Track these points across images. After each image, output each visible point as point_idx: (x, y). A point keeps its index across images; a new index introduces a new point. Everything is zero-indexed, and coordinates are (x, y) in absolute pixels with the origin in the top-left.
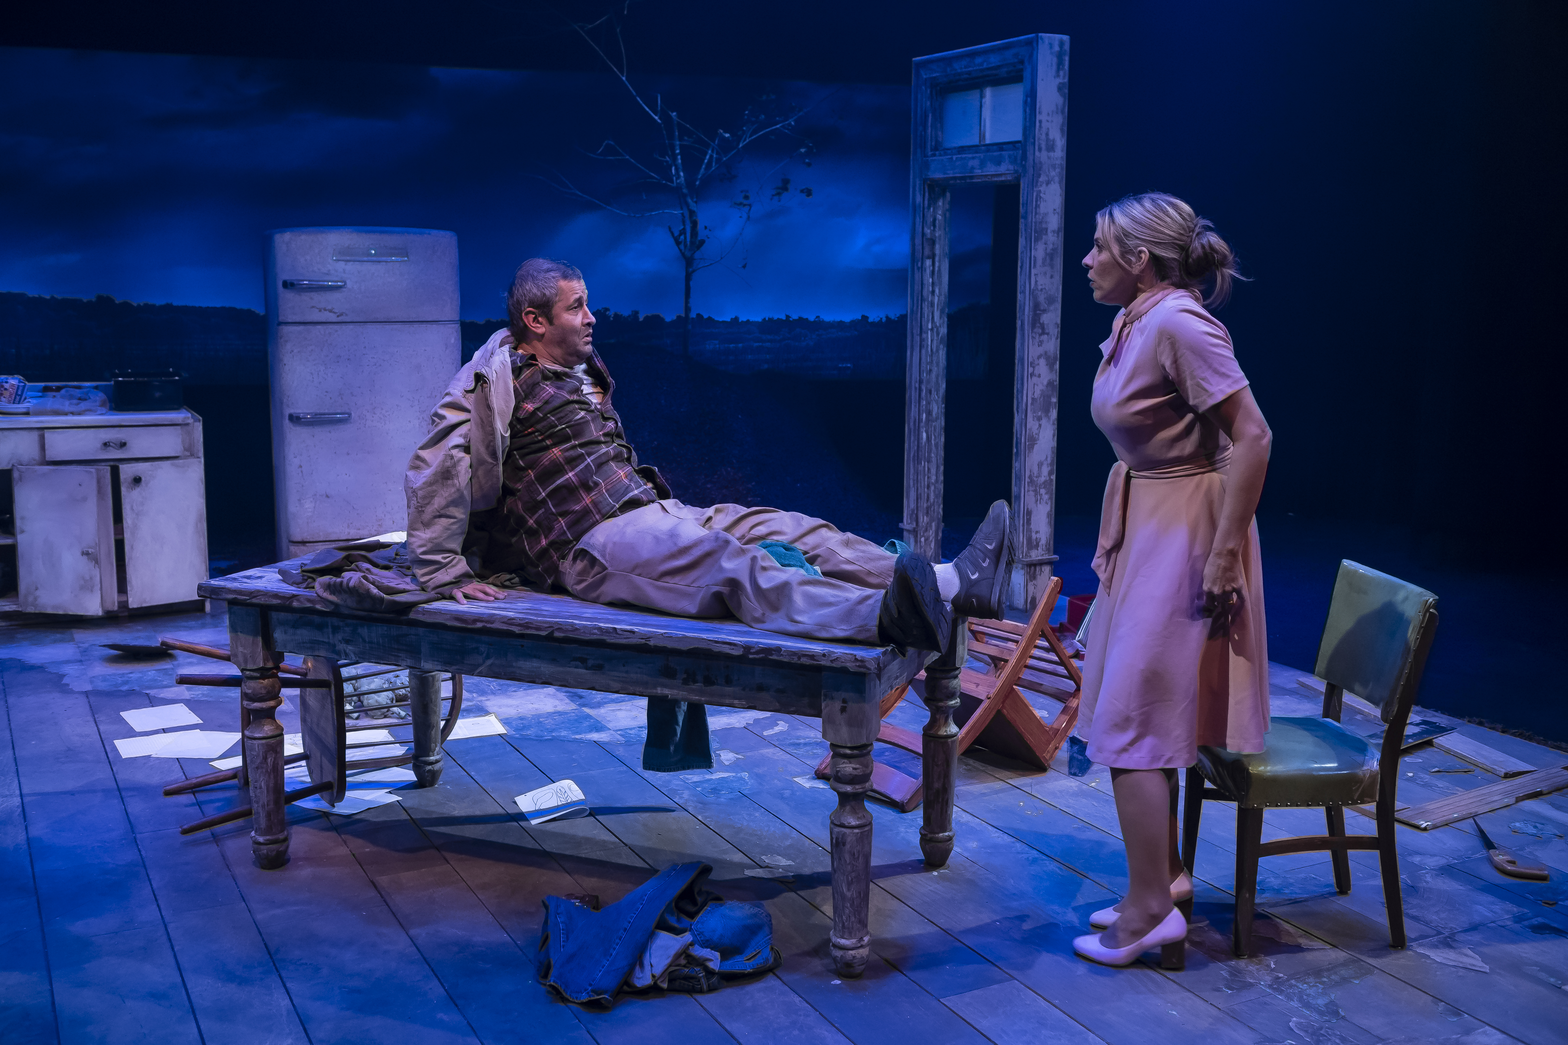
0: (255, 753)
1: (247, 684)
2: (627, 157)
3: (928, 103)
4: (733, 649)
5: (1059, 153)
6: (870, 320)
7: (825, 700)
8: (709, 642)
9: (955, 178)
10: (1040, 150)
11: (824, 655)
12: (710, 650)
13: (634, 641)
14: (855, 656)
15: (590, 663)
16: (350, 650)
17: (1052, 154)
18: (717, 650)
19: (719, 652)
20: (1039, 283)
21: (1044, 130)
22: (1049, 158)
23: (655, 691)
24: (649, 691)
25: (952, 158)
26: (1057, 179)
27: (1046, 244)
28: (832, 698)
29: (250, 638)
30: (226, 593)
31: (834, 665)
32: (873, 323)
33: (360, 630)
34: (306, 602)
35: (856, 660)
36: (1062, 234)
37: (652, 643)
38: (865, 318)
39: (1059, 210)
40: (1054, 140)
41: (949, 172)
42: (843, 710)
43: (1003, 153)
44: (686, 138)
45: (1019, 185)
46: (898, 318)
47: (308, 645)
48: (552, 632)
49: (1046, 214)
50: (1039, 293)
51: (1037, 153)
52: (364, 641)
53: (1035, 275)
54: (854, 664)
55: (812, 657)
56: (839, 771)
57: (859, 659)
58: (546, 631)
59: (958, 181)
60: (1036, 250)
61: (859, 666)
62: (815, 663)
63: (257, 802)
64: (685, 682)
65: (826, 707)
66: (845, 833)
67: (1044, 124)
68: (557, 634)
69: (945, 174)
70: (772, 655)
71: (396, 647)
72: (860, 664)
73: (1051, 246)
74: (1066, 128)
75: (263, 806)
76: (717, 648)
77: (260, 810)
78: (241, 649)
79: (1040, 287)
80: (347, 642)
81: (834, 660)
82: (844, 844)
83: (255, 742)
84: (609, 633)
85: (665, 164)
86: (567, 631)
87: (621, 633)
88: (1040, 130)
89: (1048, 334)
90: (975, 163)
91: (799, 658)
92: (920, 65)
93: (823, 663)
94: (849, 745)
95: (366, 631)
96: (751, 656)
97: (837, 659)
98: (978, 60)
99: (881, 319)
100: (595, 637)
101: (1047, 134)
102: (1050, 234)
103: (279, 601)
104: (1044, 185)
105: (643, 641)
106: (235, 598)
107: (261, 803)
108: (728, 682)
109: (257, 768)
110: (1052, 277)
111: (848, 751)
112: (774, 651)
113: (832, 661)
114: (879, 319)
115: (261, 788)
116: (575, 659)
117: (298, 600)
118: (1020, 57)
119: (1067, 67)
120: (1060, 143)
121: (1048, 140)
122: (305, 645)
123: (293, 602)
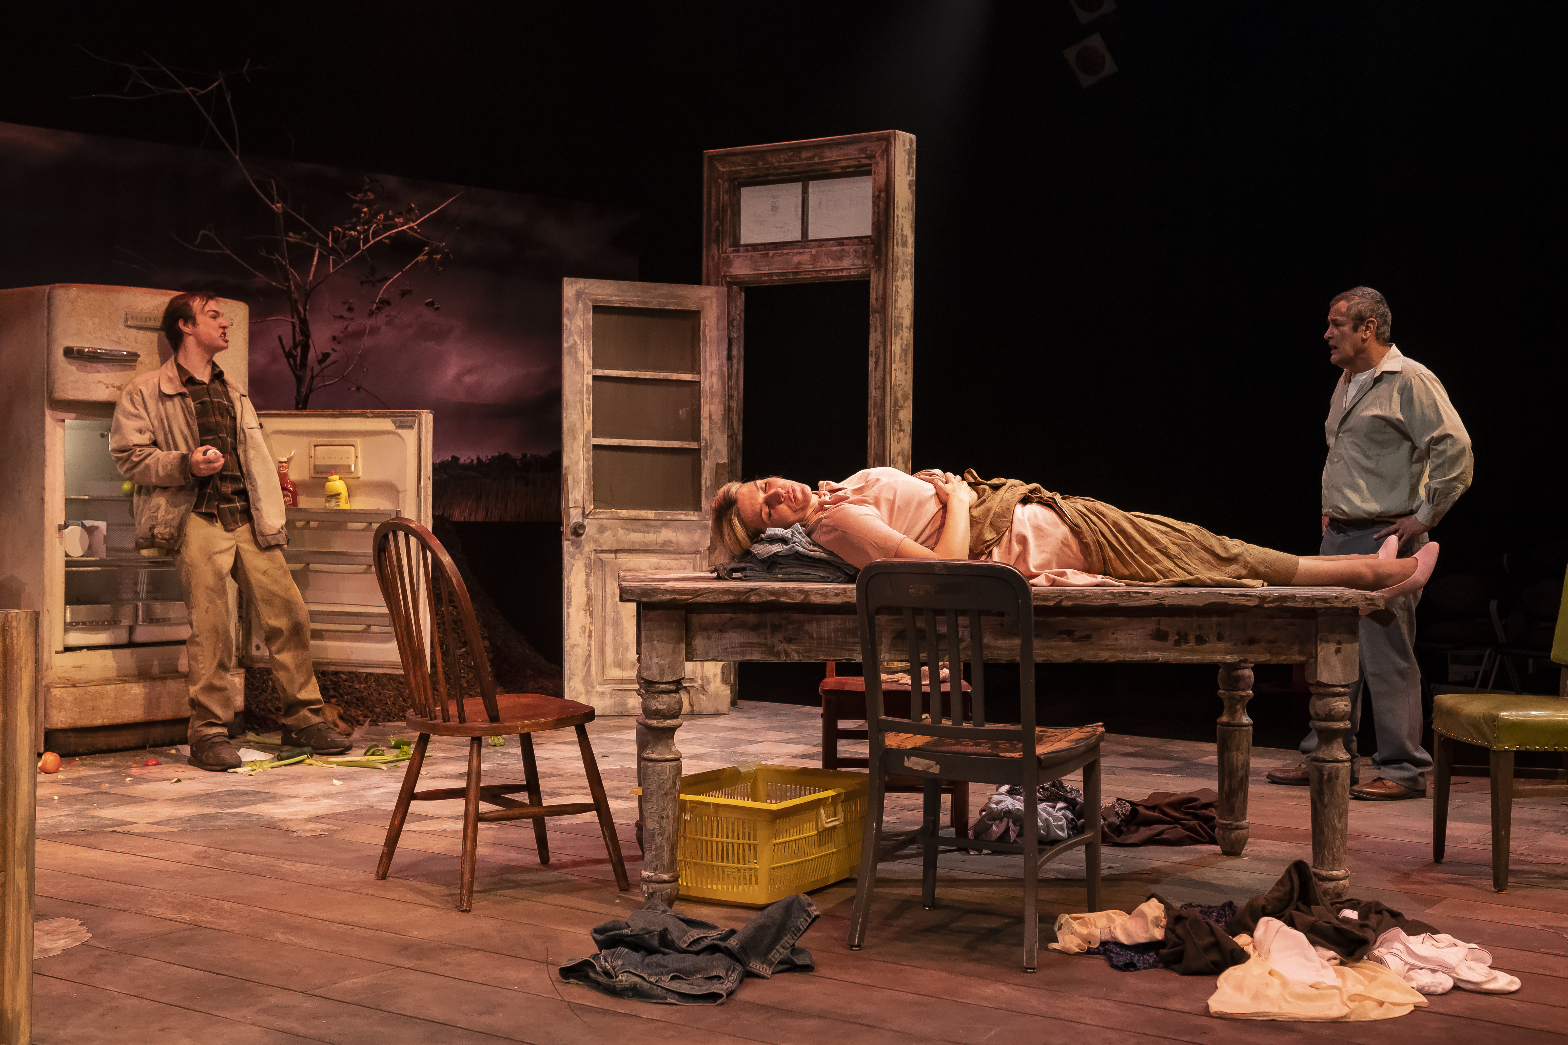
0: (665, 777)
1: (660, 699)
2: (228, 252)
3: (727, 197)
4: (1249, 600)
5: (910, 250)
6: (462, 461)
7: (1320, 644)
8: (1225, 596)
9: (771, 275)
10: (897, 245)
11: (1336, 598)
12: (1226, 604)
13: (1148, 602)
14: (1365, 595)
15: (1077, 634)
16: (792, 649)
17: (905, 249)
18: (1233, 603)
19: (1235, 604)
20: (897, 379)
21: (900, 224)
22: (903, 253)
23: (1145, 655)
24: (1140, 656)
25: (767, 254)
26: (908, 275)
27: (902, 339)
28: (1328, 641)
29: (670, 647)
30: (662, 594)
31: (1346, 606)
32: (464, 467)
33: (807, 627)
34: (767, 595)
35: (1366, 598)
36: (912, 330)
37: (1167, 602)
38: (455, 459)
39: (910, 306)
40: (906, 237)
41: (762, 268)
42: (1338, 651)
43: (846, 248)
44: (291, 234)
45: (868, 282)
46: (489, 460)
47: (739, 649)
48: (1061, 601)
49: (902, 309)
50: (898, 388)
51: (895, 247)
52: (811, 637)
53: (895, 370)
54: (1364, 603)
55: (1325, 600)
56: (1333, 709)
57: (1369, 597)
58: (1053, 601)
59: (775, 278)
60: (895, 344)
61: (1369, 605)
62: (1328, 605)
63: (662, 835)
64: (1177, 643)
65: (1321, 650)
66: (1339, 767)
67: (900, 219)
68: (1065, 603)
69: (755, 270)
70: (1286, 602)
71: (851, 640)
72: (1370, 602)
73: (905, 342)
74: (914, 225)
75: (668, 839)
76: (1232, 601)
77: (665, 844)
78: (655, 660)
79: (898, 383)
80: (790, 641)
81: (1346, 601)
82: (1337, 778)
83: (667, 764)
84: (1122, 596)
85: (275, 262)
86: (1077, 598)
87: (1134, 595)
88: (897, 225)
89: (904, 431)
90: (806, 258)
91: (1313, 603)
92: (712, 158)
93: (1336, 605)
94: (1343, 683)
95: (815, 626)
96: (1266, 606)
97: (1349, 600)
98: (804, 155)
99: (472, 460)
100: (1107, 602)
101: (902, 230)
102: (905, 330)
103: (732, 598)
104: (900, 280)
105: (1158, 601)
106: (674, 598)
107: (666, 834)
108: (1220, 638)
109: (666, 794)
110: (906, 373)
111: (1341, 690)
112: (1289, 598)
113: (1343, 602)
114: (469, 461)
115: (668, 817)
116: (1061, 633)
117: (758, 594)
118: (868, 152)
119: (914, 165)
120: (911, 239)
121: (902, 235)
122: (734, 649)
123: (750, 596)
